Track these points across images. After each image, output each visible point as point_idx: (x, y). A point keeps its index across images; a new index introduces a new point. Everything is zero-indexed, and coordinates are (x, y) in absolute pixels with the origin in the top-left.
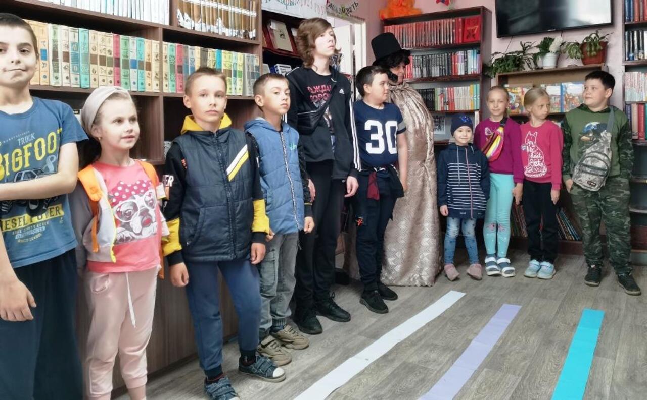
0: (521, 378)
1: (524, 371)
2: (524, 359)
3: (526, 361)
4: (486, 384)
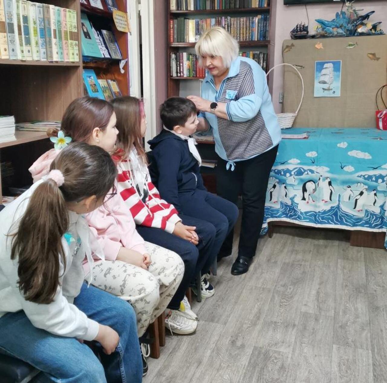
1: (370, 345)
2: (363, 329)
3: (366, 332)
4: (344, 365)
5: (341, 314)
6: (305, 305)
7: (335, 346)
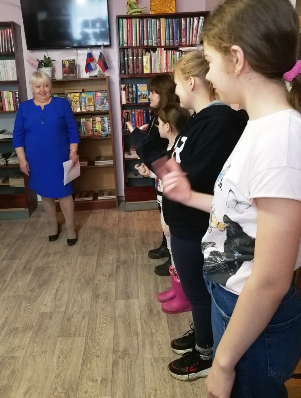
0: (85, 338)
1: (86, 330)
2: (84, 318)
3: (86, 319)
4: (62, 355)
5: (70, 307)
6: (45, 305)
7: (59, 339)
